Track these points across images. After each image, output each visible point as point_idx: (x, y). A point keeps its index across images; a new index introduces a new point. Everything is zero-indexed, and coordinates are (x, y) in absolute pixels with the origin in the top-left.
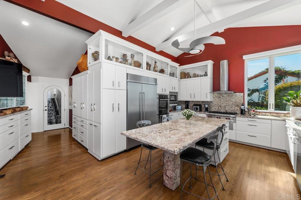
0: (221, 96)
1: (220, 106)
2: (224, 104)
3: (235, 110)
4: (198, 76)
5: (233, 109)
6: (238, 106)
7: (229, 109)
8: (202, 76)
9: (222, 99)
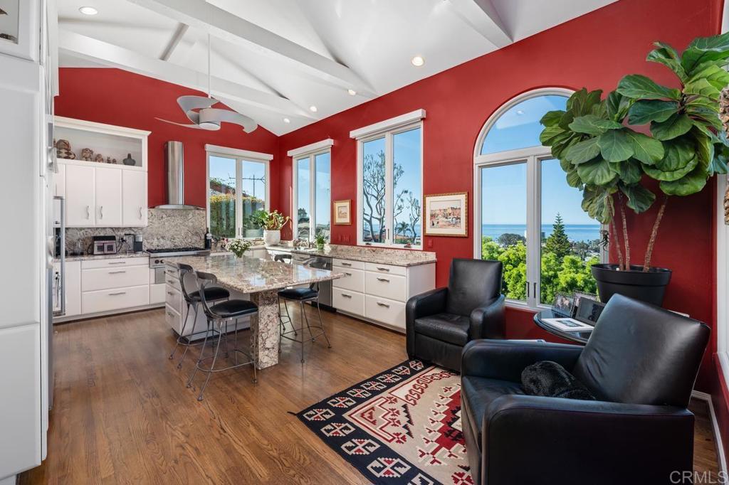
0: (164, 216)
1: (163, 238)
2: (172, 233)
3: (193, 241)
4: (98, 158)
5: (190, 240)
6: (197, 234)
7: (181, 242)
8: (114, 162)
9: (167, 221)
